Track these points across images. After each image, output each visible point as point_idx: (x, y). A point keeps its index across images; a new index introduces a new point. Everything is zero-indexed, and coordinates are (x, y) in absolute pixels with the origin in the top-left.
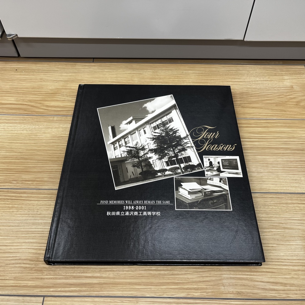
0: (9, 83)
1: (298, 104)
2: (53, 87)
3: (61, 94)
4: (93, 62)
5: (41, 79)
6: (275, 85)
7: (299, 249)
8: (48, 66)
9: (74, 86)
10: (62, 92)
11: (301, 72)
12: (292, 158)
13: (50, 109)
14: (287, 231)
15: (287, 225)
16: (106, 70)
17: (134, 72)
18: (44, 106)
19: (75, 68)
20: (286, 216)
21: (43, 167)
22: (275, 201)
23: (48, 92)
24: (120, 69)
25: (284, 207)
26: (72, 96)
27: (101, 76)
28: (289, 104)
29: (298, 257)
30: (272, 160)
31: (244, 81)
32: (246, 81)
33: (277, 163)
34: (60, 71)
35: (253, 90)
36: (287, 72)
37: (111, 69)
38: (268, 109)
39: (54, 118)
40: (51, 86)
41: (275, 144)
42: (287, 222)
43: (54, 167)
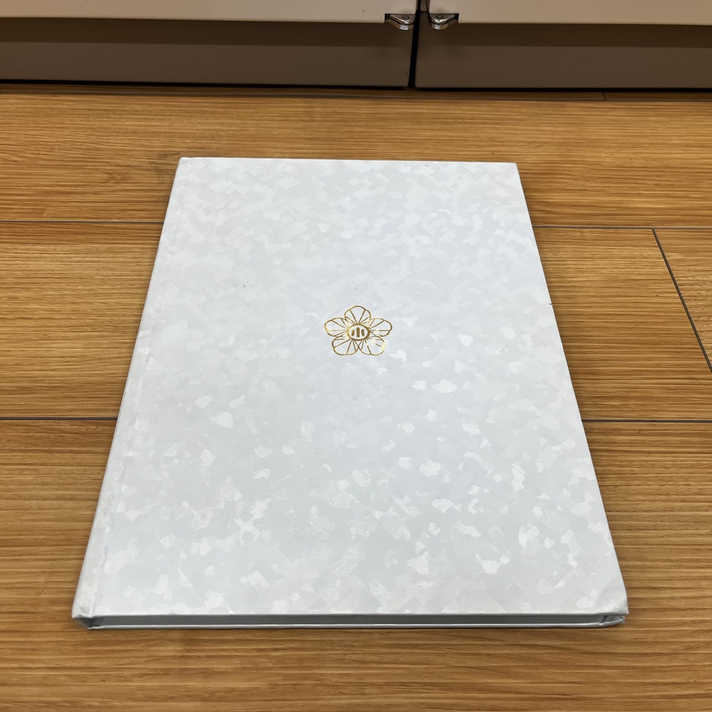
0: (412, 148)
3: (568, 175)
4: (605, 100)
13: (557, 210)
16: (651, 118)
19: (566, 113)
21: (629, 359)
23: (528, 170)
24: (685, 115)
26: (600, 180)
34: (531, 120)
37: (662, 116)
43: (659, 359)
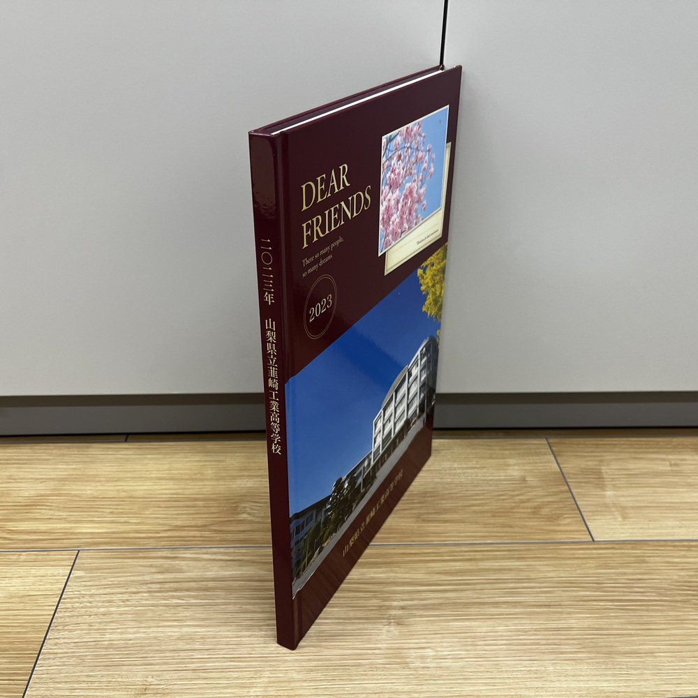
1: (536, 511)
2: (33, 493)
5: (9, 477)
6: (489, 476)
8: (29, 451)
9: (78, 488)
10: (48, 502)
11: (540, 452)
12: (527, 624)
17: (207, 459)
18: (3, 531)
27: (138, 467)
28: (520, 513)
30: (484, 629)
31: (429, 470)
32: (432, 470)
33: (495, 636)
35: (447, 486)
36: (512, 452)
38: (477, 523)
39: (21, 557)
40: (27, 490)
41: (490, 596)
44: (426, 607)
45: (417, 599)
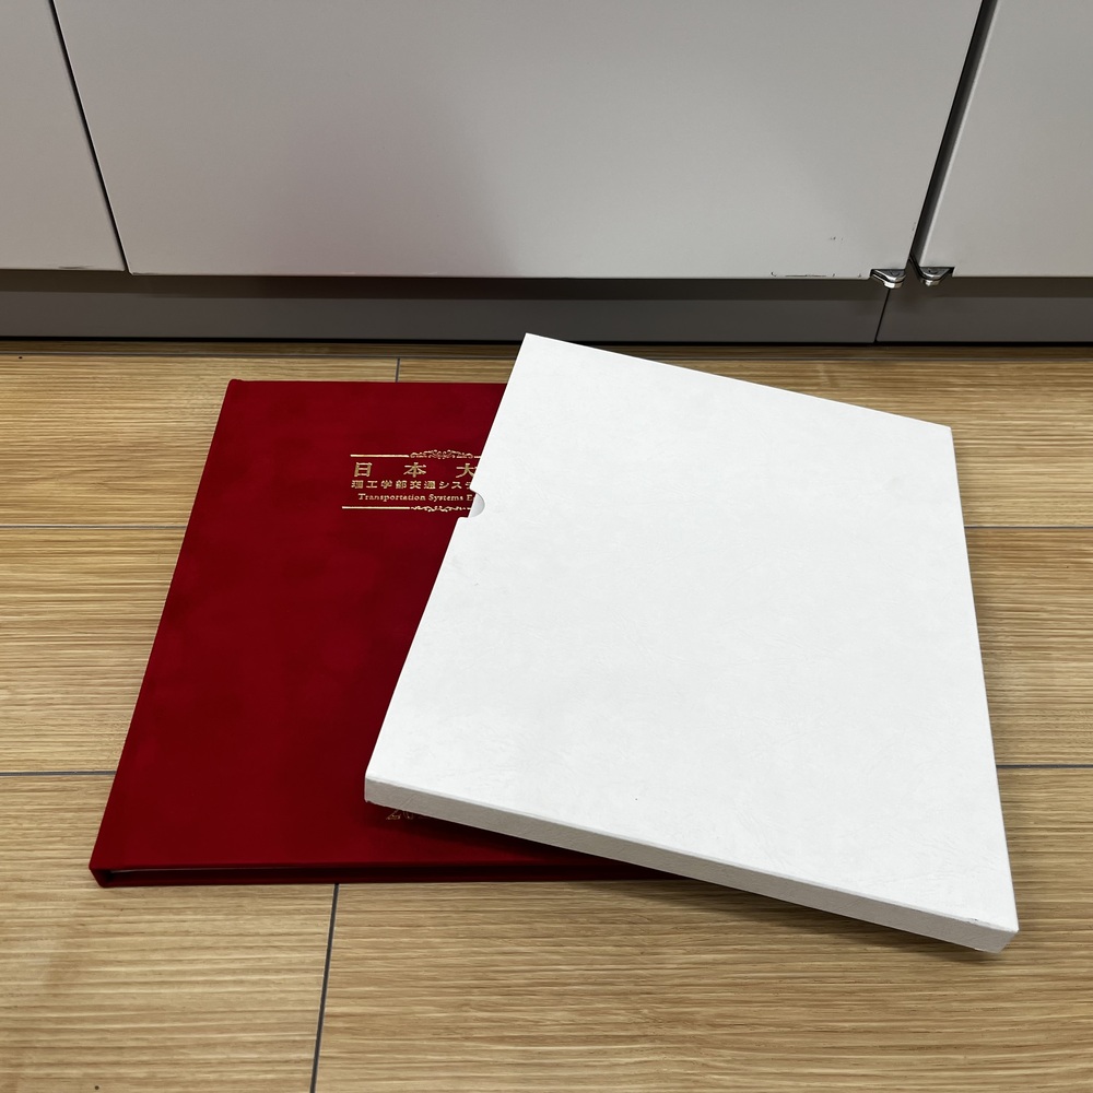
7: (34, 970)
14: (25, 906)
15: (40, 885)
20: (53, 854)
22: (45, 802)
25: (63, 820)
29: (12, 999)
30: (113, 661)
32: (171, 408)
35: (183, 434)
42: (44, 875)
44: (36, 625)
45: (28, 613)
